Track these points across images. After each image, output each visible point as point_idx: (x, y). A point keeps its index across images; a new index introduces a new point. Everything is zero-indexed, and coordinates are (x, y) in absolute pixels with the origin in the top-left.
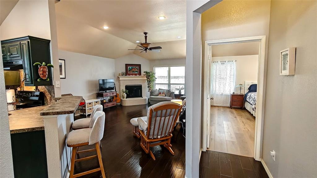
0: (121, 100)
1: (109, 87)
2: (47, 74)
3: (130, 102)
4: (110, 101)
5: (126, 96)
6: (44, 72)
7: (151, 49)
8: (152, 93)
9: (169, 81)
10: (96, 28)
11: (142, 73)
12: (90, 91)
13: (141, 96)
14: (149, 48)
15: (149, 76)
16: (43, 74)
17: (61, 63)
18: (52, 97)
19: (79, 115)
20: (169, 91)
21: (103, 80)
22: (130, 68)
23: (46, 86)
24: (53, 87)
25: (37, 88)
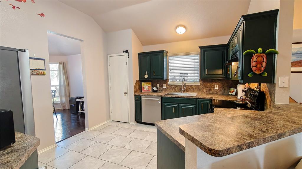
2: (264, 66)
6: (258, 62)
16: (256, 66)
23: (268, 84)
24: (275, 86)
25: (260, 85)
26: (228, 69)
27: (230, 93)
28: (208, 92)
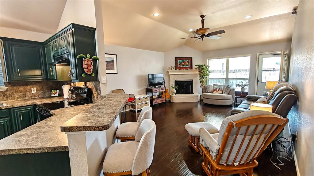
0: (170, 96)
1: (158, 82)
2: (92, 68)
3: (180, 99)
4: (159, 97)
5: (175, 92)
6: (89, 65)
7: (209, 35)
8: (205, 89)
9: (227, 75)
10: (145, 16)
11: (194, 66)
12: (140, 86)
13: (192, 92)
14: (206, 34)
15: (202, 69)
16: (87, 68)
17: (114, 58)
18: (99, 94)
19: (129, 110)
20: (228, 87)
21: (153, 75)
22: (180, 61)
23: (94, 82)
24: (99, 83)
25: (86, 84)
26: (51, 70)
27: (52, 95)
28: (22, 98)
